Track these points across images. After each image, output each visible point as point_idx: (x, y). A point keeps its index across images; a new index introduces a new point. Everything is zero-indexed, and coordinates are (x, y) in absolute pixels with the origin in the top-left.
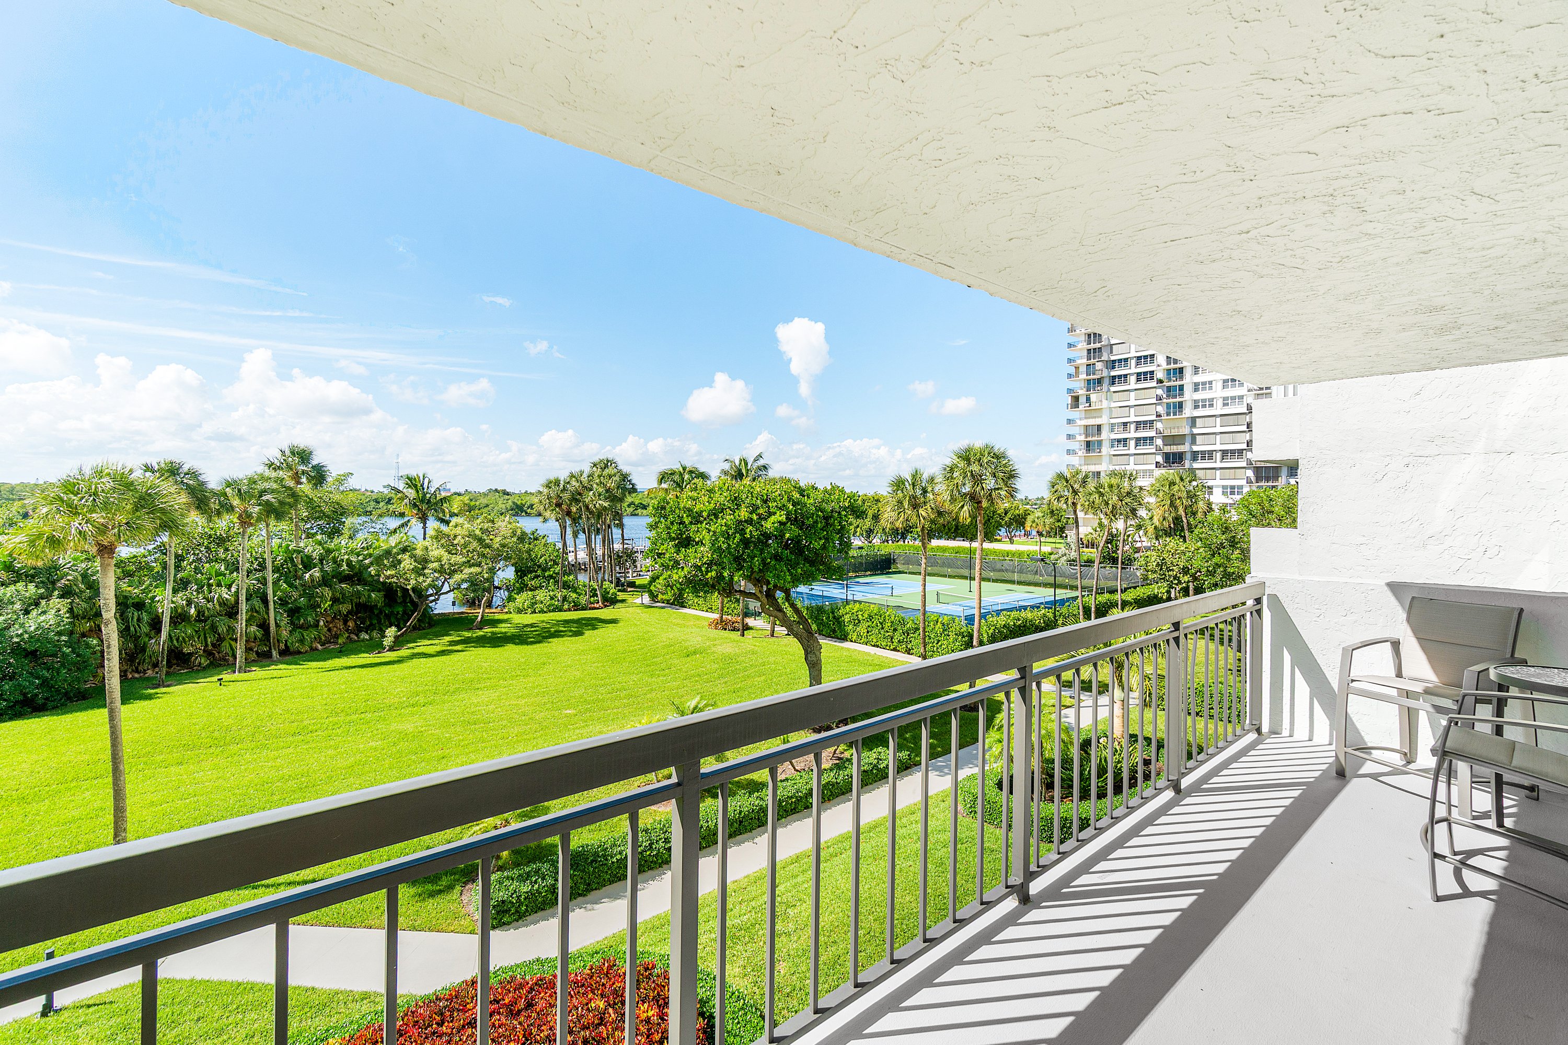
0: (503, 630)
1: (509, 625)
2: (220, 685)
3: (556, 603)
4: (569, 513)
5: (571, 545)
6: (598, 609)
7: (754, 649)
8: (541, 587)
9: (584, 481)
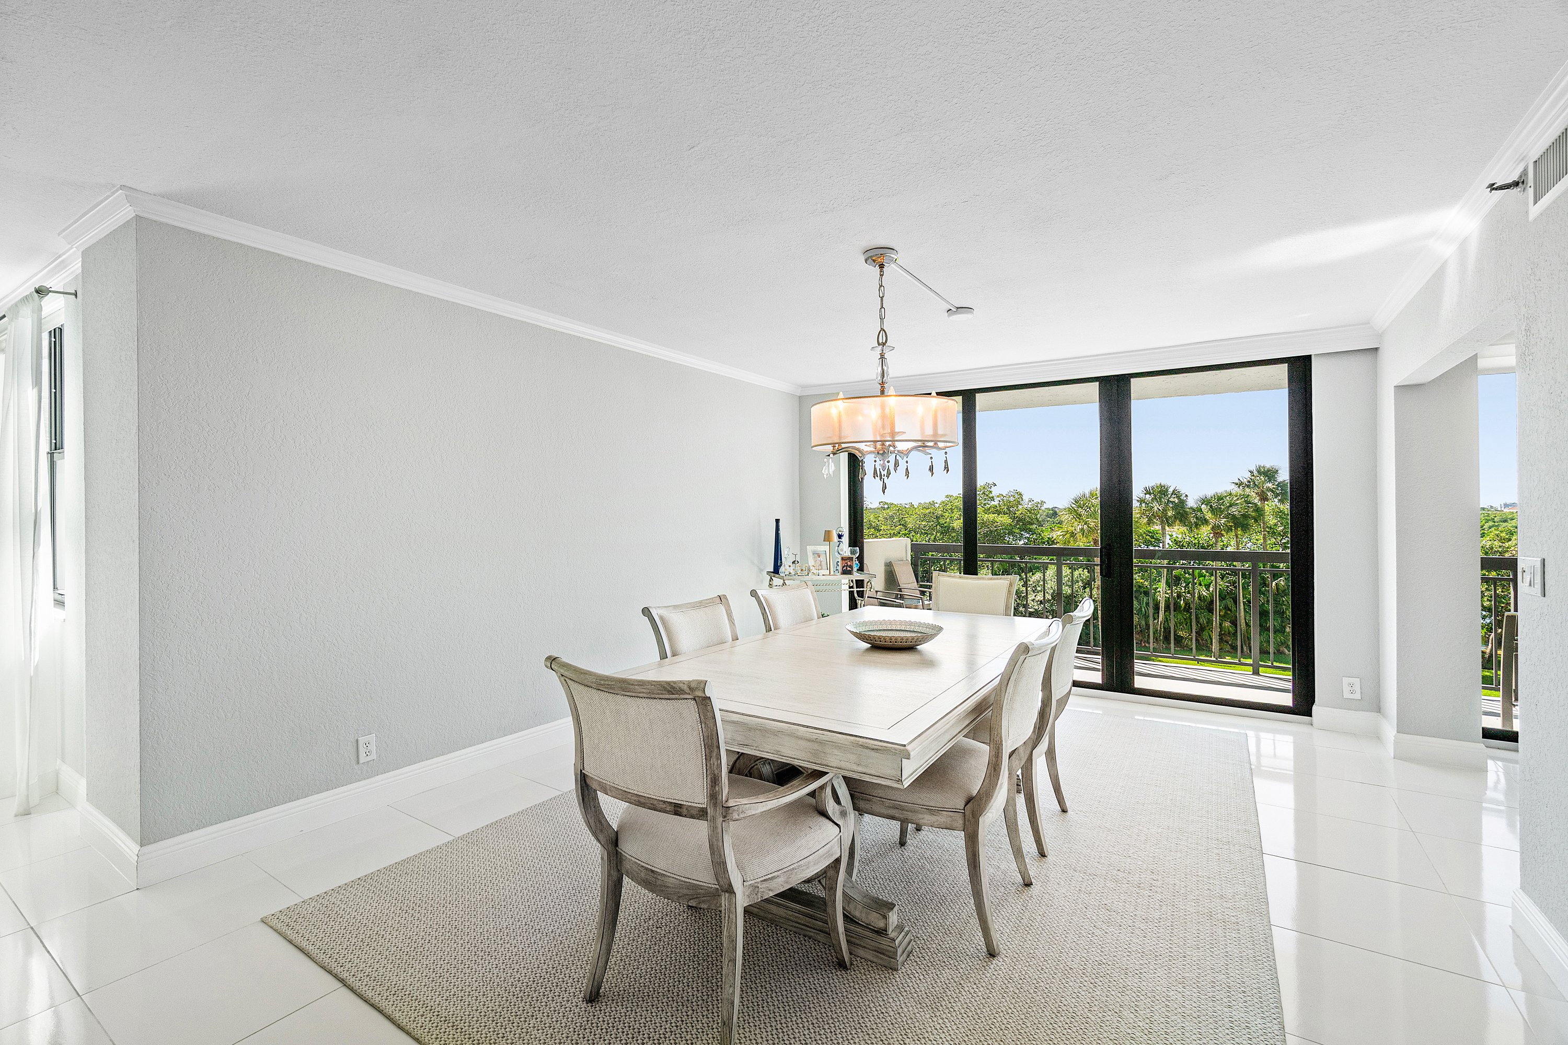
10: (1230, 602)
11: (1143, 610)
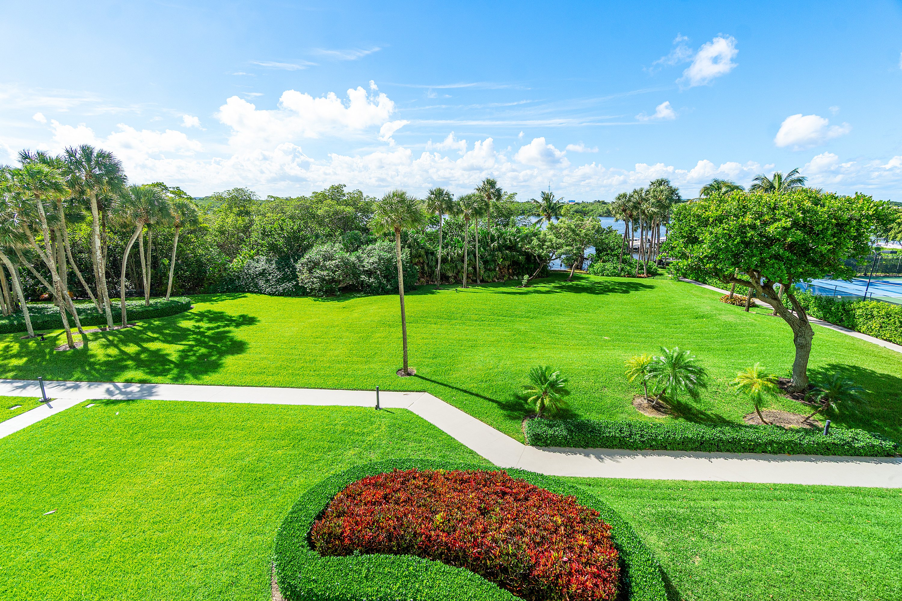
0: (583, 284)
1: (587, 281)
4: (631, 216)
5: (631, 236)
6: (643, 278)
7: (756, 322)
8: (609, 261)
9: (643, 195)
10: (472, 256)
11: (430, 263)
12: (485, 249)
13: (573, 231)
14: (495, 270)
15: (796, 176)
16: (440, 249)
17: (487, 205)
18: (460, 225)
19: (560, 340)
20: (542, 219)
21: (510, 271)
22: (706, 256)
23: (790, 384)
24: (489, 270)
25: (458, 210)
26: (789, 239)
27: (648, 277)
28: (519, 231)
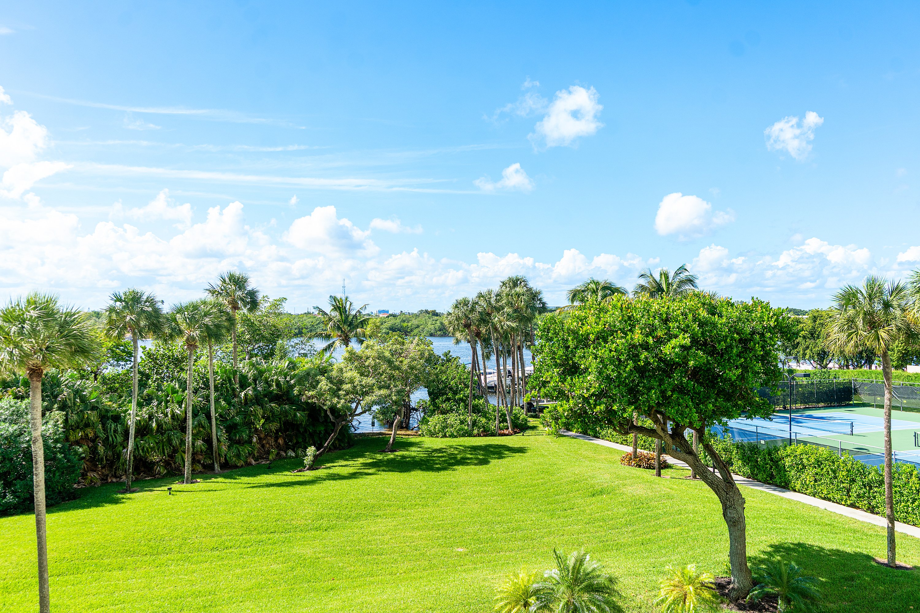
0: (413, 454)
1: (419, 449)
2: (170, 494)
3: (466, 428)
4: (478, 334)
5: (481, 367)
6: (507, 435)
7: (673, 492)
8: (452, 410)
9: (493, 301)
10: (202, 418)
11: (110, 439)
12: (229, 403)
13: (390, 362)
14: (250, 442)
15: (683, 276)
16: (132, 408)
17: (231, 320)
18: (177, 359)
19: (381, 566)
20: (334, 342)
21: (281, 441)
22: (593, 395)
23: (731, 586)
24: (240, 442)
25: (173, 329)
26: (691, 363)
27: (515, 433)
28: (293, 366)
